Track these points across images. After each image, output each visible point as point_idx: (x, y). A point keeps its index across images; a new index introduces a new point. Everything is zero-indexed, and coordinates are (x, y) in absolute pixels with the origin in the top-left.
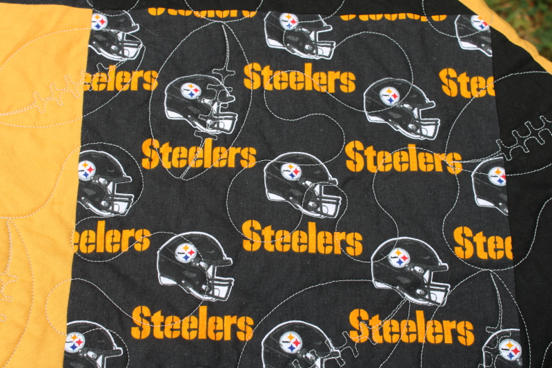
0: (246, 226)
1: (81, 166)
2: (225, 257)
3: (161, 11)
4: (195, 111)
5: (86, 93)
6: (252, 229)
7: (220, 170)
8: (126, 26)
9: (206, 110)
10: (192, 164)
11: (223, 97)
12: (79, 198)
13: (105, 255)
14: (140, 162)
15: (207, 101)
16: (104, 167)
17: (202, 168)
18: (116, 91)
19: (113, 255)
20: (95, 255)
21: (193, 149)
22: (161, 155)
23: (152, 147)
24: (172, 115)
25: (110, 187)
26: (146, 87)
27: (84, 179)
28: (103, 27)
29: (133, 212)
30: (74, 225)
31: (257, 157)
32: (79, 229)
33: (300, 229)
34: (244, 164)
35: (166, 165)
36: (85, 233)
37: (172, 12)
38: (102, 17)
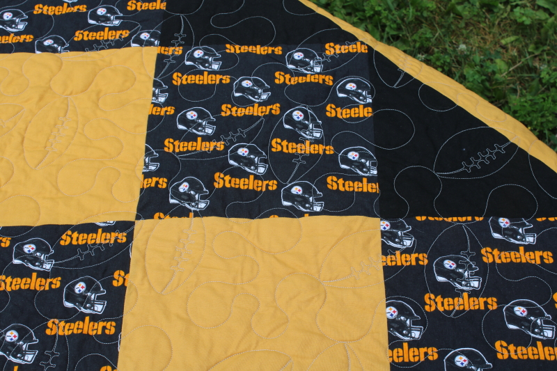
0: (498, 344)
1: (388, 310)
2: (487, 363)
3: (424, 218)
4: (454, 276)
5: (384, 267)
6: (501, 346)
7: (475, 311)
8: (402, 228)
9: (461, 276)
10: (457, 308)
11: (470, 268)
12: (389, 329)
13: (410, 363)
14: (424, 308)
15: (460, 270)
16: (402, 310)
17: (464, 310)
18: (402, 265)
19: (415, 363)
20: (403, 363)
21: (456, 299)
22: (436, 303)
23: (430, 298)
24: (441, 279)
25: (408, 322)
26: (421, 263)
27: (390, 317)
28: (388, 228)
29: (424, 336)
30: (387, 345)
31: (498, 303)
32: (392, 348)
33: (532, 345)
34: (490, 307)
35: (441, 309)
36: (395, 350)
37: (431, 218)
38: (387, 223)
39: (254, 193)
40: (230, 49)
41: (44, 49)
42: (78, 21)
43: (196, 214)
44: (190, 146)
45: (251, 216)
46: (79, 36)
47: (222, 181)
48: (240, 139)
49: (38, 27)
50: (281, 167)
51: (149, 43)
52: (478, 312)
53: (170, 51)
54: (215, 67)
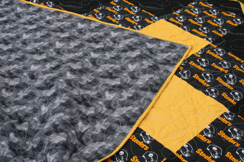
39: (202, 84)
40: (229, 54)
41: (182, 28)
42: (197, 27)
43: (182, 79)
44: (196, 65)
45: (195, 88)
46: (194, 30)
47: (196, 76)
48: (210, 72)
49: (186, 23)
50: (214, 83)
51: (210, 41)
52: (232, 144)
53: (213, 45)
54: (221, 55)
